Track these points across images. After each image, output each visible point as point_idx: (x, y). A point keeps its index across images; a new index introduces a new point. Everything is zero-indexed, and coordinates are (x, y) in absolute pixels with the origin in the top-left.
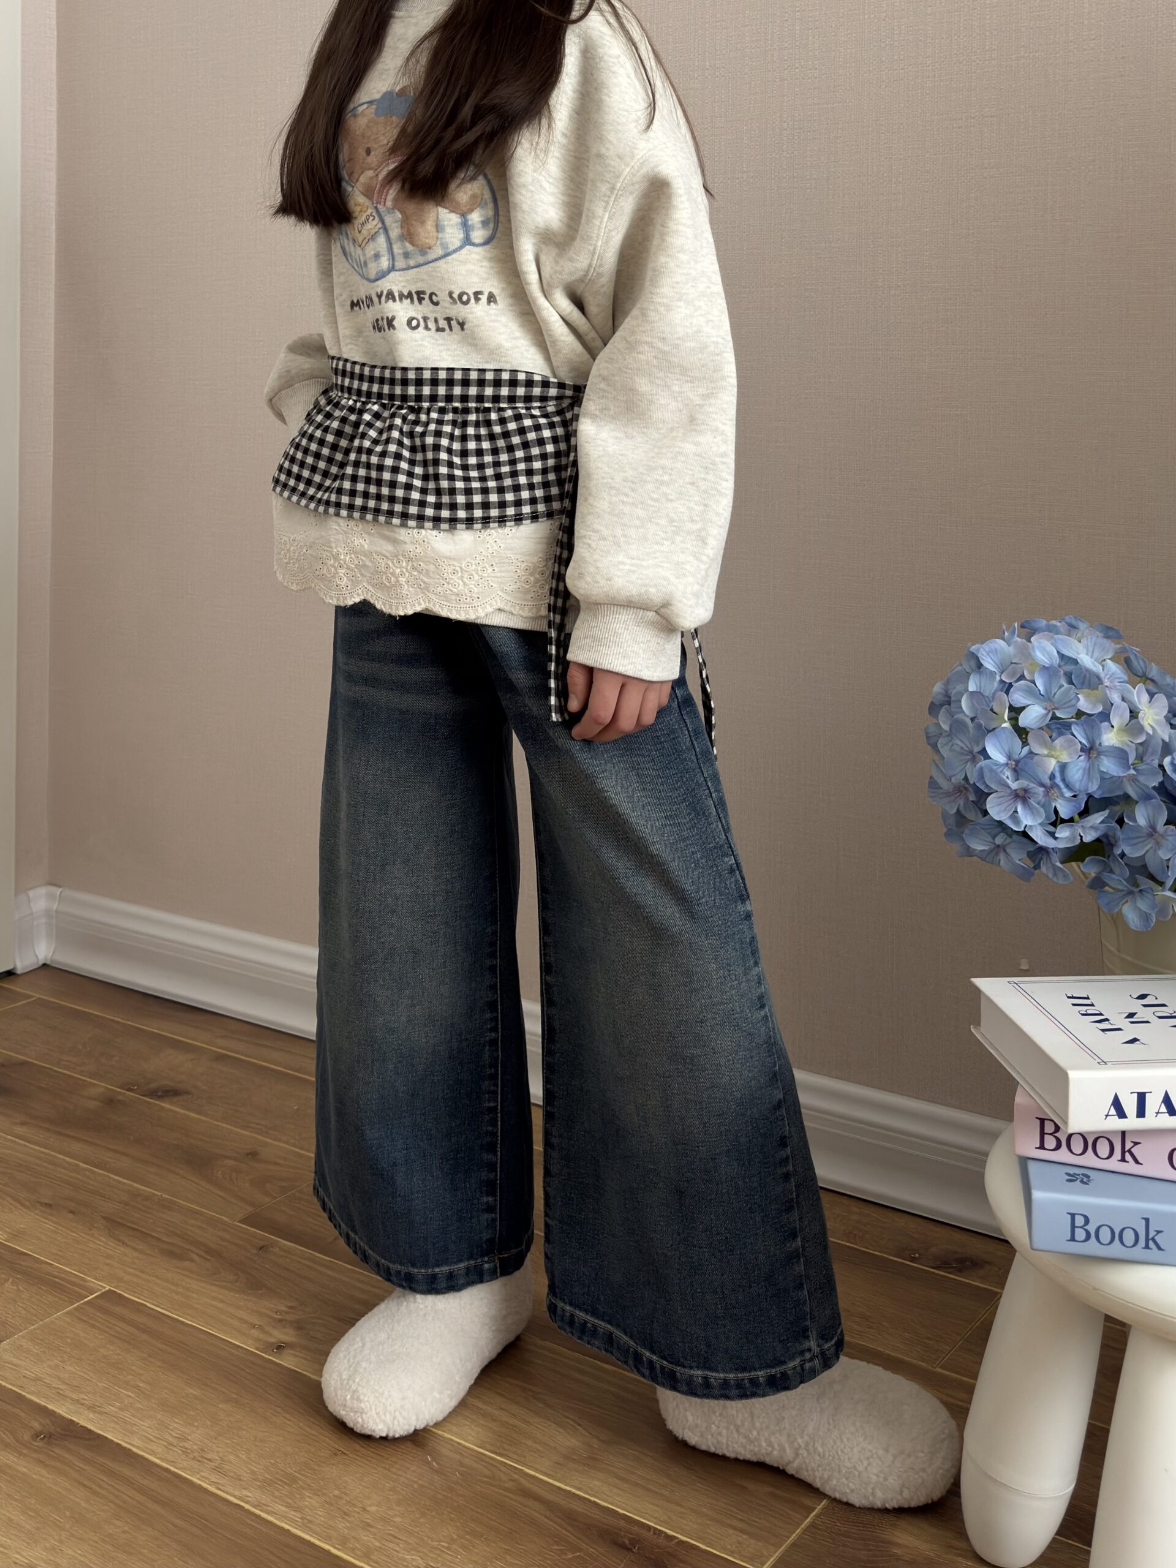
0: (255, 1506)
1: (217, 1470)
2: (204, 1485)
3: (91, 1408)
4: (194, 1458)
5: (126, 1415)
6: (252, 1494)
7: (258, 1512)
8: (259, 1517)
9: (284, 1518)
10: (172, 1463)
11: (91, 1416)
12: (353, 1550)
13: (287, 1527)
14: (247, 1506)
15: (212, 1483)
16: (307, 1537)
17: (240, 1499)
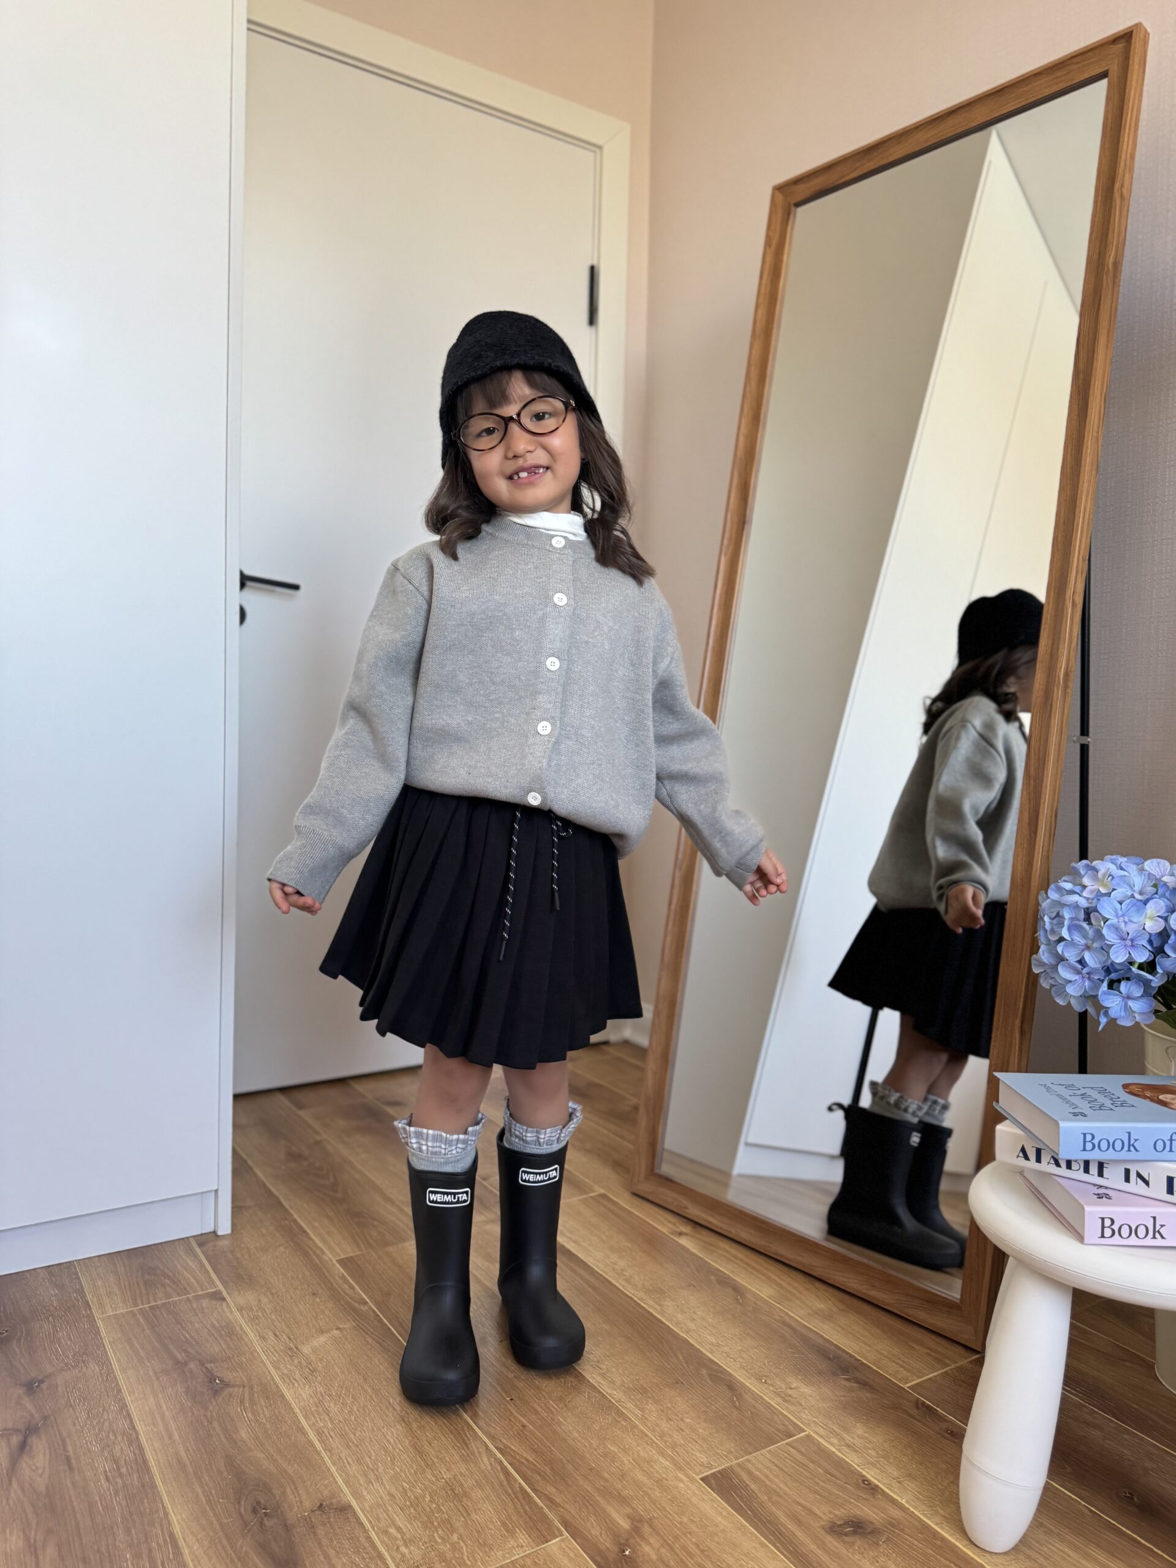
0: (639, 1299)
1: (627, 1281)
2: (617, 1285)
3: (575, 1242)
4: (617, 1273)
5: (591, 1248)
6: (641, 1294)
7: (639, 1302)
8: (639, 1304)
9: (652, 1307)
10: (606, 1273)
11: (574, 1245)
12: (681, 1328)
13: (651, 1311)
14: (635, 1299)
15: (621, 1285)
16: (659, 1317)
17: (633, 1295)
